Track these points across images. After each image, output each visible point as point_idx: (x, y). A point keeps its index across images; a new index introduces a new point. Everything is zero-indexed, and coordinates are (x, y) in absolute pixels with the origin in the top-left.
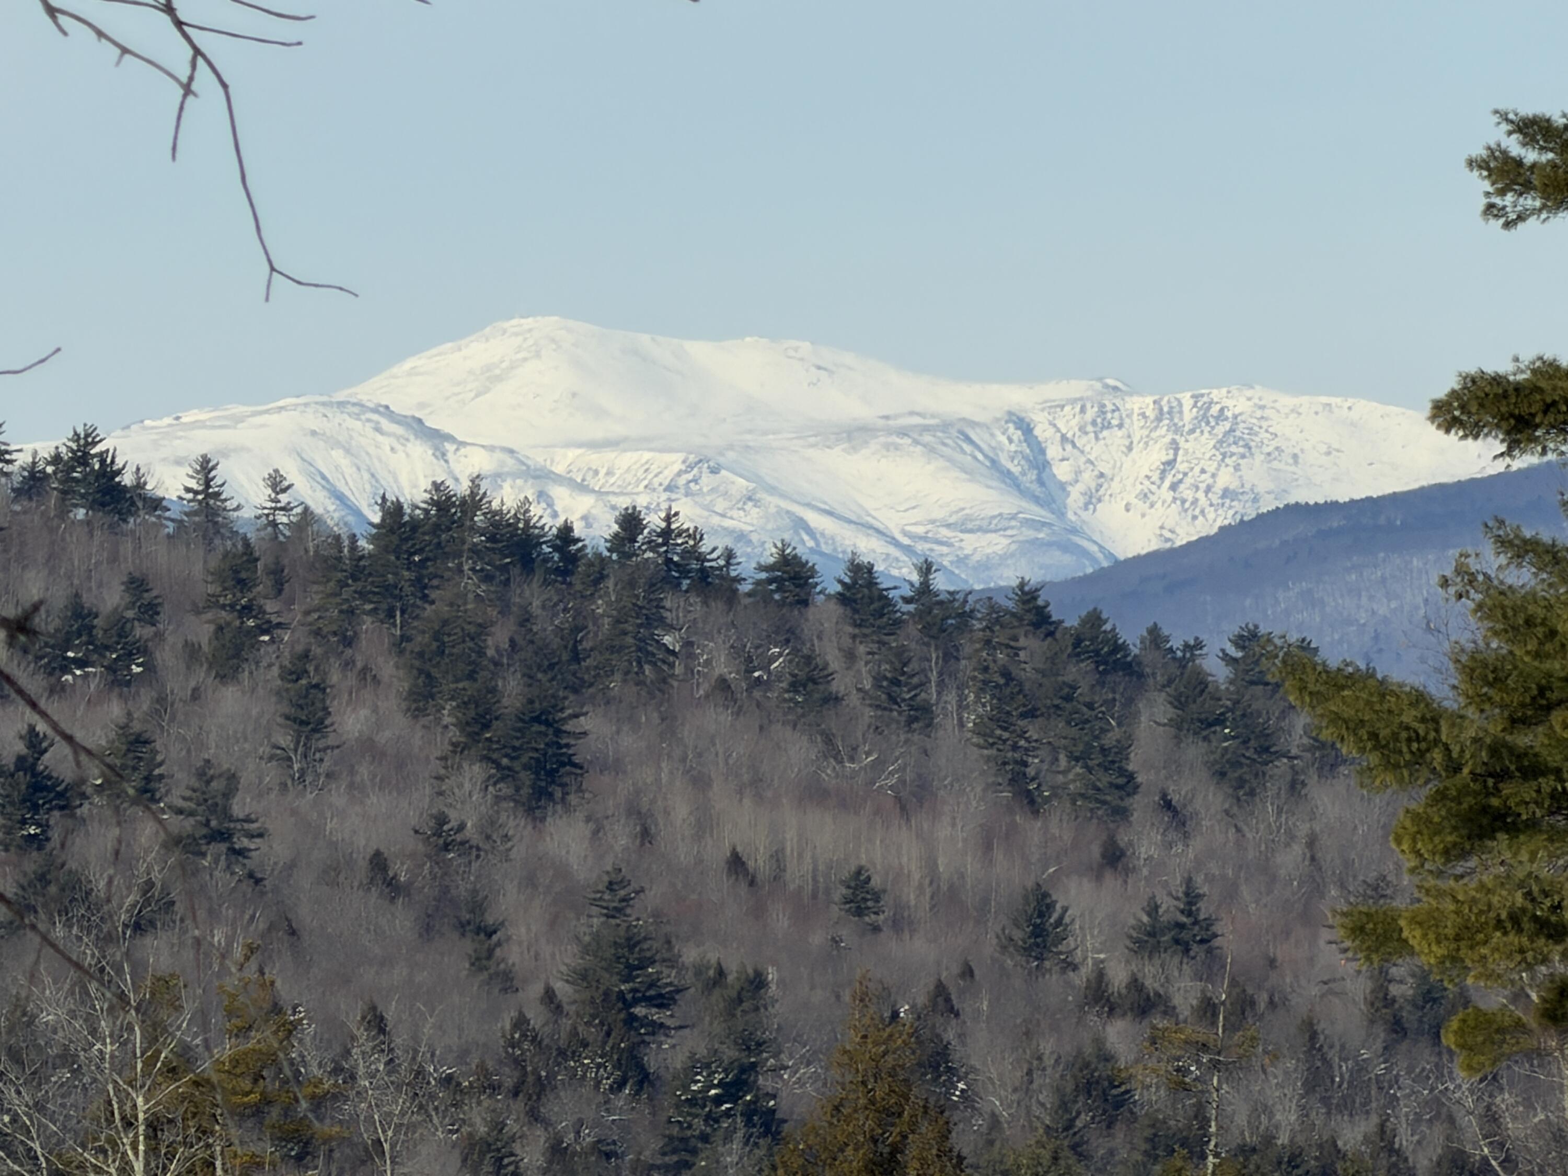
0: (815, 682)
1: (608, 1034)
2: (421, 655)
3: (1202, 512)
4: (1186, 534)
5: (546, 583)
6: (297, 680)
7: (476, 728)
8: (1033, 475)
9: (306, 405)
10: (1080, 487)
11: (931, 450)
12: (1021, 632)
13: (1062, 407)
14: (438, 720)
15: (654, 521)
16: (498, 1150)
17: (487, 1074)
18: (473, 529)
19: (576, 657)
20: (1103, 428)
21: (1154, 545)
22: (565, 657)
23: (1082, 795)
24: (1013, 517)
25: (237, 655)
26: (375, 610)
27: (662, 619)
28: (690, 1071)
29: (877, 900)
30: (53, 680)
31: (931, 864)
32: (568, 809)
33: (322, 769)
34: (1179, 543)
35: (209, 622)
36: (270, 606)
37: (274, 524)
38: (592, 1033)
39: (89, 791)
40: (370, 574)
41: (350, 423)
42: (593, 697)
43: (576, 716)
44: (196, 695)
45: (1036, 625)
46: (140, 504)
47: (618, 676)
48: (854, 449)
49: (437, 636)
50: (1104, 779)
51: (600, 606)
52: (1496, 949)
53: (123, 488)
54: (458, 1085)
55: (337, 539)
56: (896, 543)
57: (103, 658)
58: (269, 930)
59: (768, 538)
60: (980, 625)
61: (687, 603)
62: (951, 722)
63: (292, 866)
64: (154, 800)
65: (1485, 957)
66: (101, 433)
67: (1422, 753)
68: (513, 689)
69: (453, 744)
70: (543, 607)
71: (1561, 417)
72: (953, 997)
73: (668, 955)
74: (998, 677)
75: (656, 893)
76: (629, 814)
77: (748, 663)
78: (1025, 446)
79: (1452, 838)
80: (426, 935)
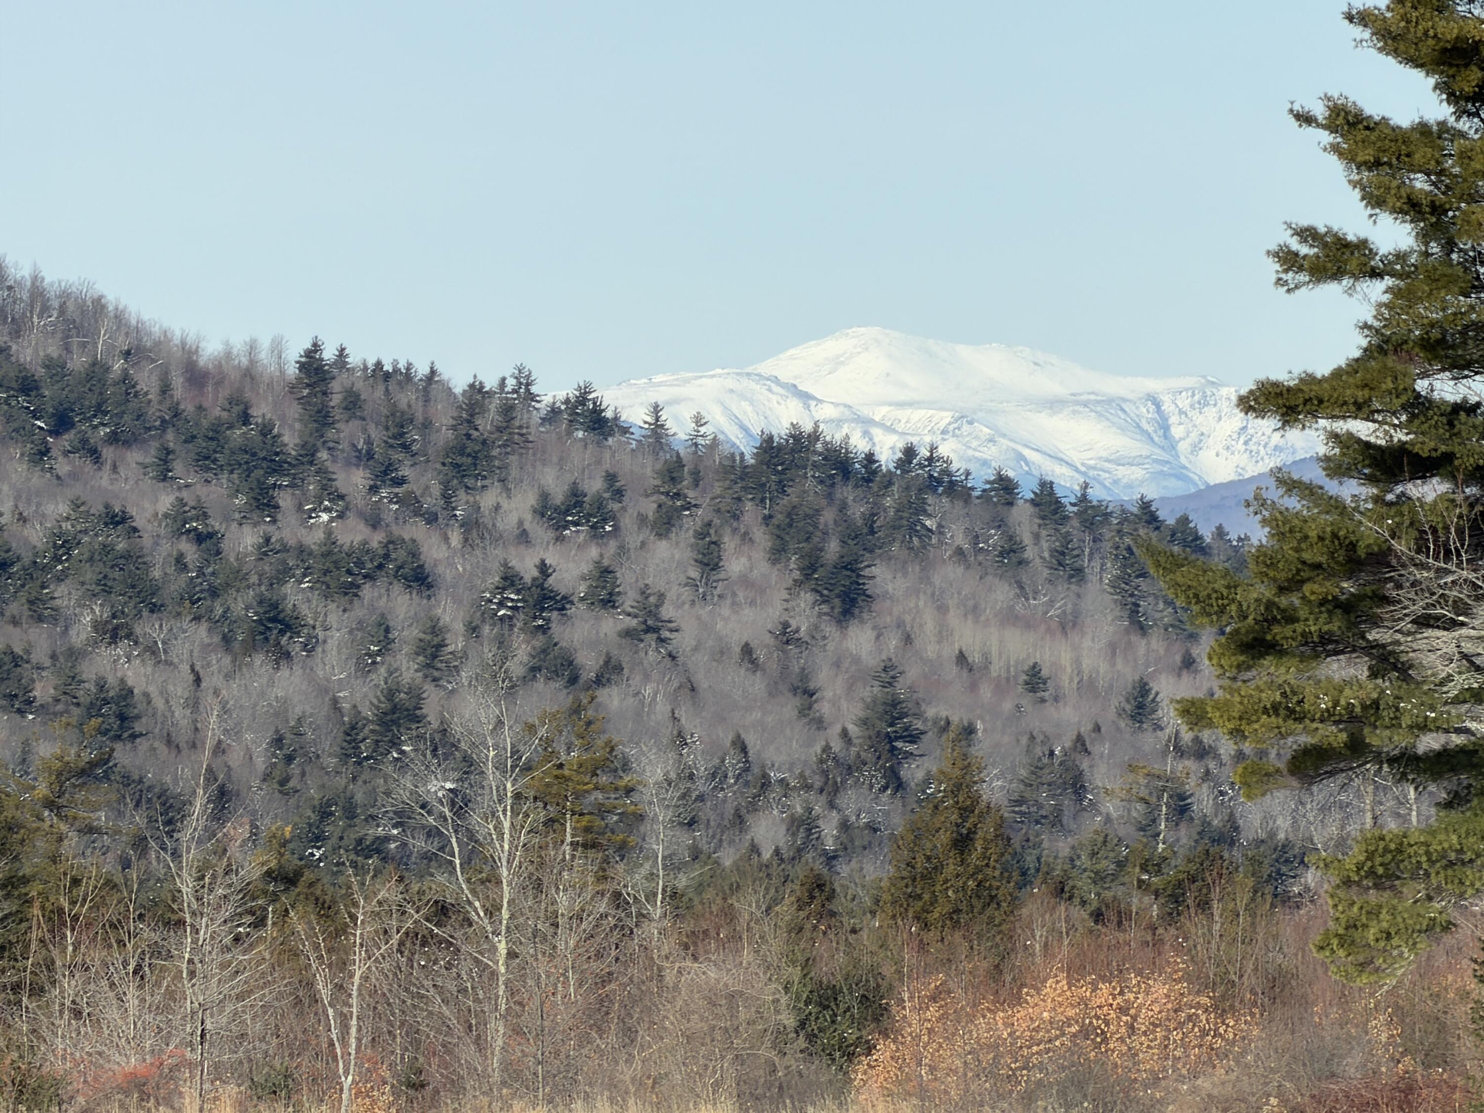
0: (1014, 552)
1: (879, 758)
2: (778, 526)
3: (1262, 459)
4: (1251, 471)
6: (704, 538)
7: (809, 572)
8: (1161, 432)
9: (728, 374)
10: (1189, 441)
11: (1100, 415)
12: (1140, 526)
13: (1181, 393)
14: (786, 566)
15: (924, 453)
16: (809, 824)
17: (805, 778)
18: (815, 452)
19: (872, 532)
20: (1205, 406)
21: (1233, 477)
22: (865, 531)
23: (1172, 626)
24: (1148, 457)
25: (669, 523)
26: (752, 499)
27: (925, 511)
28: (927, 782)
29: (1045, 683)
30: (558, 533)
31: (1077, 662)
32: (862, 622)
33: (716, 592)
34: (1246, 477)
35: (654, 502)
36: (691, 494)
37: (696, 445)
38: (869, 756)
39: (576, 600)
40: (751, 477)
41: (753, 385)
42: (880, 556)
43: (869, 566)
44: (643, 544)
45: (1149, 522)
46: (616, 430)
47: (897, 544)
48: (1055, 413)
49: (789, 515)
51: (888, 502)
52: (1263, 726)
53: (605, 420)
54: (788, 785)
55: (733, 455)
56: (1077, 470)
57: (589, 521)
58: (679, 688)
59: (994, 464)
60: (1115, 522)
61: (941, 501)
62: (1095, 579)
63: (696, 649)
64: (614, 607)
65: (1256, 730)
66: (595, 386)
67: (1225, 606)
68: (833, 549)
69: (795, 581)
70: (854, 500)
71: (1314, 408)
72: (1087, 743)
73: (917, 711)
74: (1125, 553)
75: (912, 674)
76: (898, 627)
77: (976, 539)
78: (1156, 415)
79: (1242, 658)
80: (773, 693)
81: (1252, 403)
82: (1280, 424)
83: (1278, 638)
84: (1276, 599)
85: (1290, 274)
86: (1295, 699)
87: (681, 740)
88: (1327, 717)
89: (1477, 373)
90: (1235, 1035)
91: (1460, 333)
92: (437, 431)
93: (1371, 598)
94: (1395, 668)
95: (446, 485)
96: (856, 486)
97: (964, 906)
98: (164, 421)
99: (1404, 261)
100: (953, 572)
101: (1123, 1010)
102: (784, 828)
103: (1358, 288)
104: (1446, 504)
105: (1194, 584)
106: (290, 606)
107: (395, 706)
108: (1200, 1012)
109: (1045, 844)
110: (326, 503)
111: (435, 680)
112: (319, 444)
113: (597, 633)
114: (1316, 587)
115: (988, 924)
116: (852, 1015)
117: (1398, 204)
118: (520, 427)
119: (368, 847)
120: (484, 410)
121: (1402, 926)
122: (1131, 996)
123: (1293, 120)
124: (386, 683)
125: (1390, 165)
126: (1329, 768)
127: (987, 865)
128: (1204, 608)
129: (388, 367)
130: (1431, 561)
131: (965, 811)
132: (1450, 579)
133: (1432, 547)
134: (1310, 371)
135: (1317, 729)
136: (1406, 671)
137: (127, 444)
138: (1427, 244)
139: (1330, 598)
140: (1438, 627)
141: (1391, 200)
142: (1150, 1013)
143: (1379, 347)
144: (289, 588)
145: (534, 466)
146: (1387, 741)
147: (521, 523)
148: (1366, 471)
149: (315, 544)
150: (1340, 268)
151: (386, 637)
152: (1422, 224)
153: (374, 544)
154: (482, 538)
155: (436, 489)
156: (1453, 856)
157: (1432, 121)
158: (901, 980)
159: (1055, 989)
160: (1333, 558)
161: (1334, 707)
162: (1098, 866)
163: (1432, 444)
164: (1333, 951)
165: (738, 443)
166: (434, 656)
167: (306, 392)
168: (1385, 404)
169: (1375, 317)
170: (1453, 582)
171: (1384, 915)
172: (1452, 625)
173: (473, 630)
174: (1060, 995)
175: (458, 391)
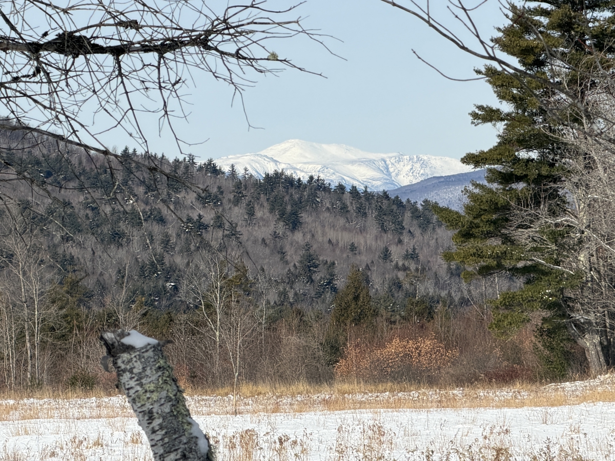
0: (345, 208)
1: (306, 273)
2: (272, 201)
4: (414, 182)
6: (249, 206)
7: (282, 215)
8: (386, 170)
9: (251, 155)
10: (395, 173)
11: (367, 165)
12: (383, 199)
13: (392, 158)
14: (275, 214)
15: (316, 178)
16: (285, 294)
17: (283, 280)
18: (282, 179)
19: (301, 203)
20: (399, 162)
21: (409, 184)
22: (298, 203)
23: (394, 230)
24: (382, 178)
25: (238, 201)
26: (263, 193)
27: (317, 196)
28: (321, 280)
29: (356, 249)
30: (204, 205)
31: (366, 242)
32: (299, 231)
33: (254, 222)
35: (233, 195)
36: (244, 192)
37: (245, 177)
38: (303, 272)
39: (210, 226)
40: (263, 186)
41: (259, 158)
42: (304, 210)
43: (300, 213)
44: (230, 208)
45: (386, 198)
46: (220, 173)
47: (309, 206)
48: (353, 165)
49: (275, 198)
50: (398, 227)
51: (305, 193)
52: (471, 260)
53: (217, 170)
54: (278, 282)
55: (257, 180)
56: (360, 182)
57: (213, 201)
58: (243, 252)
59: (337, 181)
60: (376, 198)
61: (321, 193)
62: (370, 216)
63: (247, 240)
64: (222, 228)
65: (469, 261)
66: (214, 159)
67: (457, 223)
68: (289, 208)
69: (278, 218)
70: (295, 193)
71: (484, 161)
72: (370, 267)
73: (317, 258)
74: (379, 208)
75: (315, 247)
76: (310, 232)
77: (333, 204)
78: (385, 165)
79: (463, 239)
80: (272, 254)
81: (465, 160)
83: (474, 232)
84: (473, 221)
85: (476, 120)
86: (480, 251)
88: (490, 256)
90: (452, 356)
91: (529, 137)
93: (502, 220)
94: (510, 241)
95: (168, 191)
96: (295, 189)
97: (357, 317)
98: (80, 173)
99: (511, 115)
100: (327, 215)
102: (277, 295)
103: (497, 124)
104: (526, 190)
106: (122, 230)
108: (440, 349)
110: (132, 197)
111: (167, 251)
112: (129, 179)
114: (485, 217)
117: (509, 98)
118: (191, 173)
120: (179, 167)
121: (515, 320)
122: (419, 344)
123: (475, 72)
125: (506, 86)
129: (149, 155)
130: (522, 208)
132: (528, 213)
133: (523, 203)
134: (482, 150)
135: (487, 260)
136: (513, 242)
137: (69, 180)
138: (518, 110)
139: (490, 220)
140: (524, 228)
141: (507, 97)
142: (425, 349)
143: (503, 142)
144: (121, 224)
146: (508, 264)
147: (192, 202)
148: (500, 181)
149: (129, 210)
150: (491, 118)
151: (152, 238)
152: (516, 104)
154: (180, 207)
159: (396, 343)
160: (490, 208)
161: (492, 254)
163: (521, 172)
164: (493, 329)
166: (167, 244)
168: (506, 160)
169: (502, 133)
171: (509, 317)
172: (528, 227)
173: (178, 235)
175: (171, 162)
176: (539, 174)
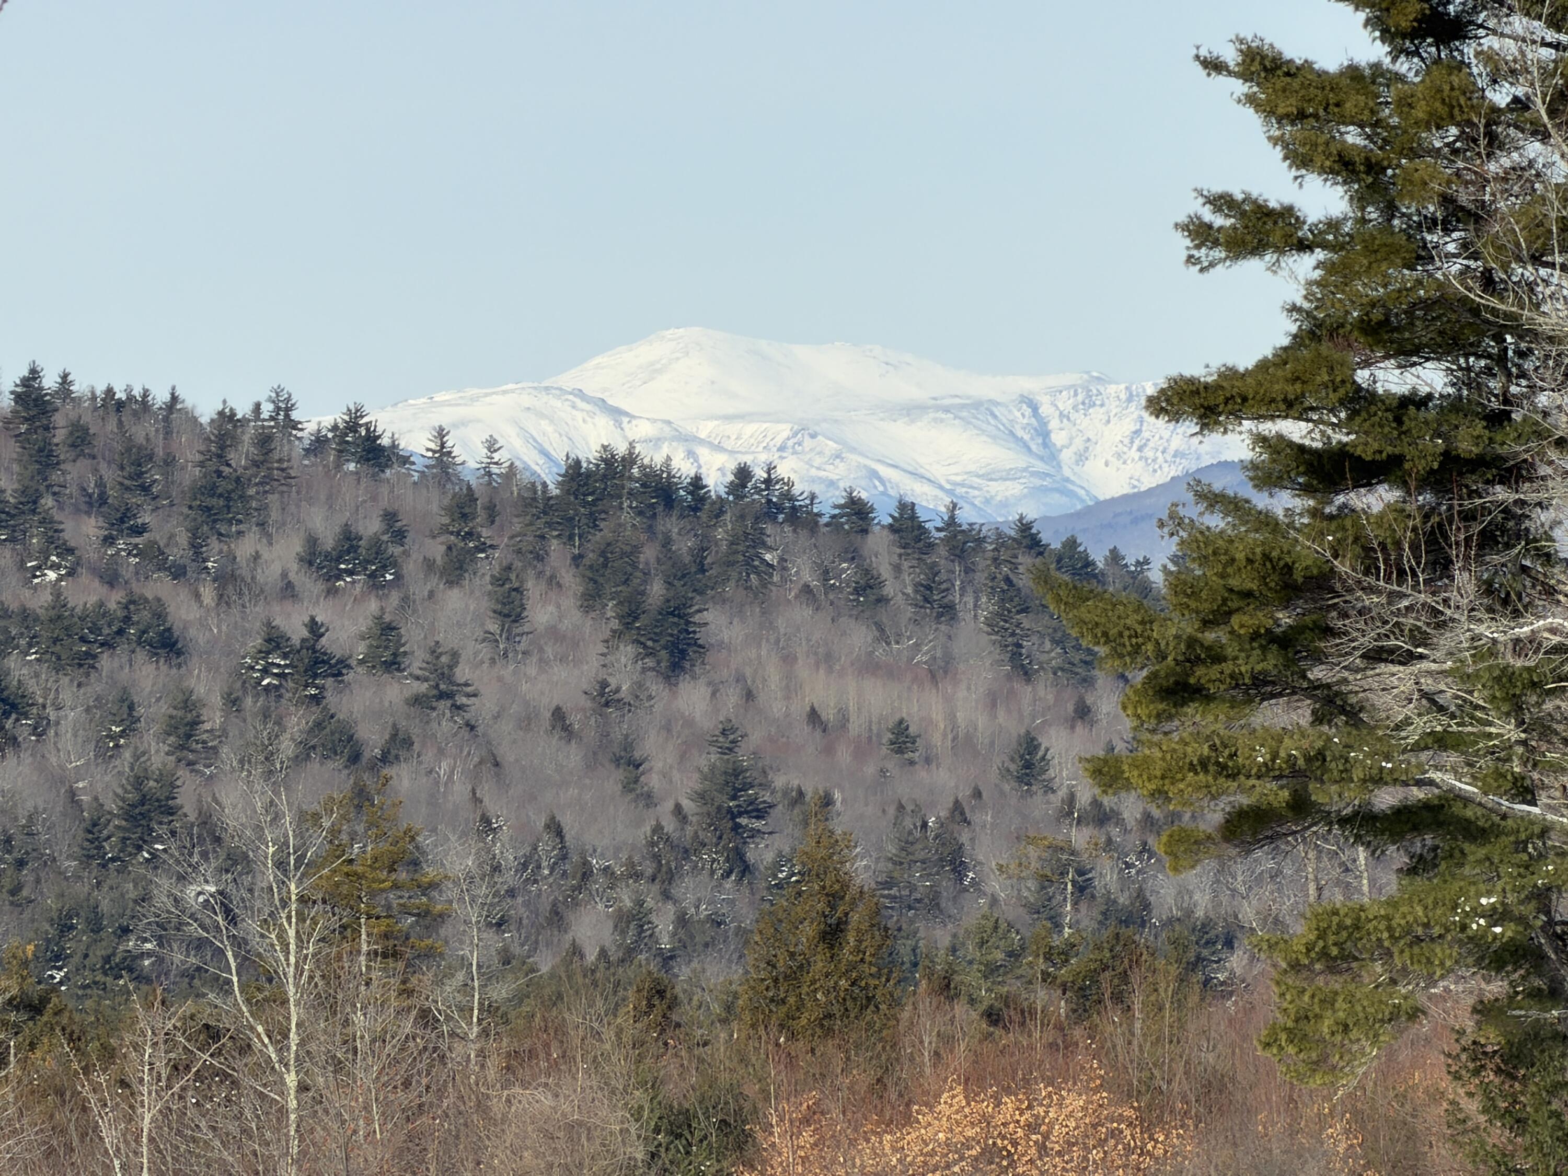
0: (871, 587)
1: (720, 838)
2: (591, 567)
3: (1160, 467)
4: (1148, 482)
5: (682, 517)
6: (503, 585)
7: (629, 620)
8: (1040, 441)
9: (523, 388)
10: (1073, 449)
11: (967, 422)
12: (1020, 553)
13: (1061, 392)
14: (602, 615)
15: (760, 474)
16: (640, 919)
17: (633, 865)
18: (631, 478)
19: (702, 570)
20: (1090, 407)
21: (1127, 490)
22: (693, 570)
23: (1061, 669)
24: (1025, 470)
25: (461, 568)
26: (559, 536)
27: (764, 543)
28: (777, 866)
29: (913, 743)
30: (329, 584)
31: (951, 717)
32: (694, 677)
33: (521, 647)
34: (1142, 489)
35: (442, 543)
36: (485, 532)
37: (489, 474)
38: (708, 836)
39: (353, 663)
40: (556, 510)
41: (558, 404)
42: (713, 597)
43: (700, 611)
44: (431, 594)
45: (1031, 547)
46: (394, 460)
47: (732, 583)
48: (913, 421)
49: (603, 553)
50: (1077, 657)
51: (720, 534)
52: (1189, 785)
53: (381, 449)
54: (613, 873)
55: (533, 484)
56: (941, 488)
57: (366, 569)
58: (480, 763)
59: (842, 485)
60: (990, 548)
61: (783, 531)
62: (969, 616)
63: (496, 717)
64: (399, 670)
65: (1182, 791)
66: (366, 409)
67: (1139, 646)
68: (656, 590)
69: (614, 631)
70: (679, 534)
71: (1237, 407)
72: (967, 811)
73: (764, 781)
74: (1002, 584)
75: (756, 737)
76: (738, 681)
77: (825, 574)
78: (1033, 420)
79: (1162, 706)
80: (591, 765)
81: (1164, 405)
82: (1197, 429)
83: (1203, 681)
84: (1200, 635)
85: (1203, 250)
86: (1227, 752)
87: (487, 825)
88: (1265, 772)
89: (1427, 359)
90: (1166, 1152)
91: (1405, 312)
92: (182, 469)
93: (1312, 630)
94: (1343, 710)
95: (194, 533)
97: (836, 1009)
99: (1337, 230)
100: (802, 613)
101: (1031, 1128)
102: (610, 924)
103: (1283, 264)
104: (1395, 515)
105: (1103, 620)
106: (15, 683)
107: (144, 796)
108: (1123, 1126)
109: (921, 934)
110: (54, 558)
111: (190, 764)
112: (42, 488)
113: (381, 701)
114: (1245, 618)
115: (866, 1030)
116: (709, 1144)
117: (1328, 163)
118: (280, 461)
119: (117, 965)
120: (236, 442)
121: (1361, 1015)
122: (1041, 1110)
123: (1200, 67)
124: (132, 769)
125: (1316, 116)
126: (1269, 833)
127: (862, 960)
128: (1115, 649)
129: (121, 395)
130: (1382, 583)
131: (833, 898)
132: (1406, 603)
133: (1382, 567)
134: (1230, 364)
135: (1254, 786)
136: (1356, 714)
138: (1363, 209)
139: (1262, 631)
140: (1392, 662)
141: (1319, 159)
142: (1064, 1130)
143: (1312, 333)
144: (12, 661)
145: (298, 506)
146: (1336, 798)
147: (284, 575)
148: (1301, 480)
149: (41, 607)
150: (1260, 241)
151: (130, 715)
152: (1356, 186)
153: (112, 606)
154: (241, 594)
155: (183, 538)
156: (1420, 931)
157: (1363, 64)
158: (767, 1099)
159: (951, 1106)
160: (1266, 584)
161: (1273, 761)
162: (989, 958)
163: (1376, 446)
164: (1281, 1048)
165: (539, 471)
166: (189, 736)
167: (23, 428)
168: (1320, 399)
169: (1306, 297)
170: (1407, 608)
171: (1340, 1004)
172: (1409, 658)
173: (233, 702)
174: (957, 1112)
175: (205, 420)
176: (1446, 454)
